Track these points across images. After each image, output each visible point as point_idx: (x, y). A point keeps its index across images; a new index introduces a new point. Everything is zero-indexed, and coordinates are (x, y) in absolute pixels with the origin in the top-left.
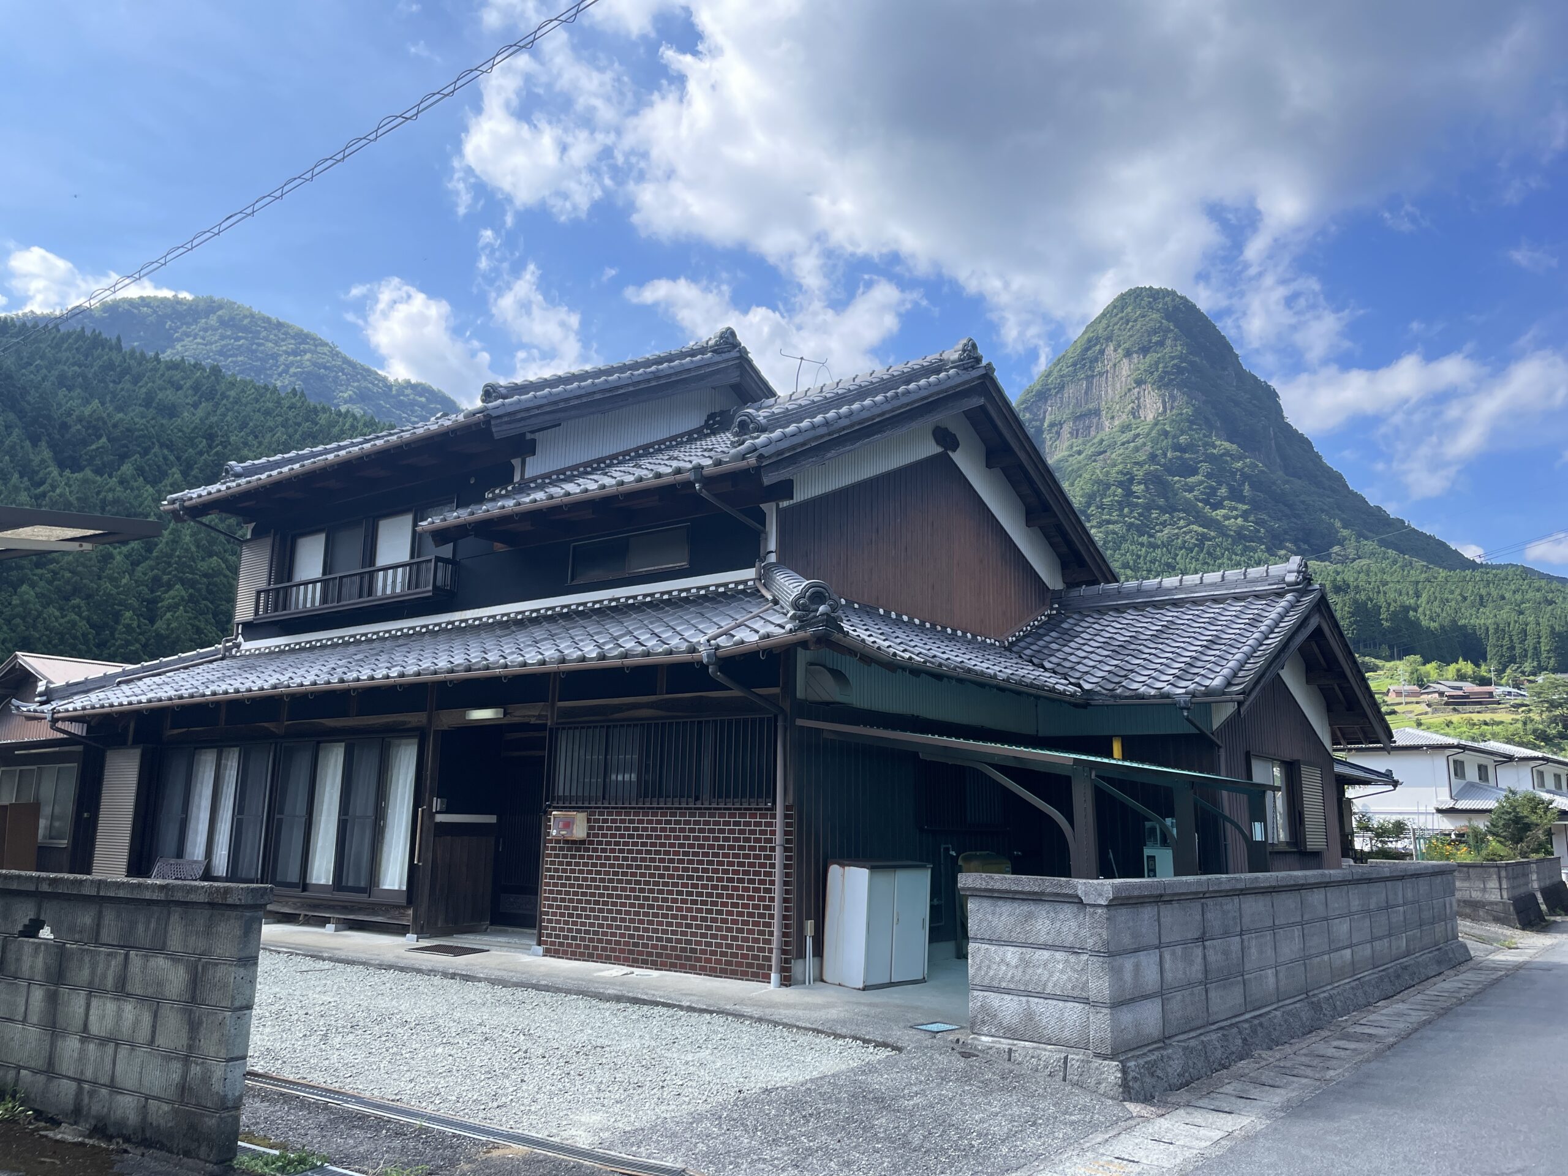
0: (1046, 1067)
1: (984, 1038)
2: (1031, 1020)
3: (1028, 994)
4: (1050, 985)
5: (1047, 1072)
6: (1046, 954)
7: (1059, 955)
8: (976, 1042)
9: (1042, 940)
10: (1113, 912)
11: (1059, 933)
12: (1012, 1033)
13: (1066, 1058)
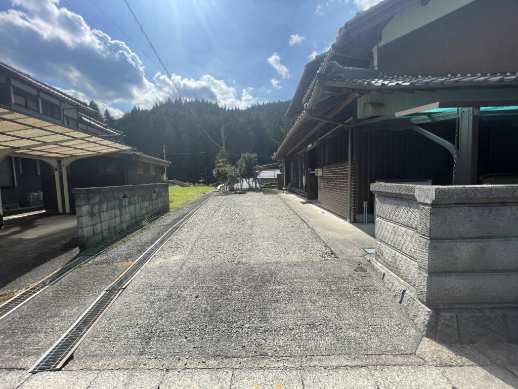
0: (394, 291)
1: (379, 264)
2: (395, 263)
3: (396, 249)
4: (404, 247)
5: (394, 294)
6: (404, 229)
7: (410, 231)
8: (375, 265)
9: (401, 221)
10: (436, 210)
11: (410, 219)
12: (388, 265)
13: (404, 291)
